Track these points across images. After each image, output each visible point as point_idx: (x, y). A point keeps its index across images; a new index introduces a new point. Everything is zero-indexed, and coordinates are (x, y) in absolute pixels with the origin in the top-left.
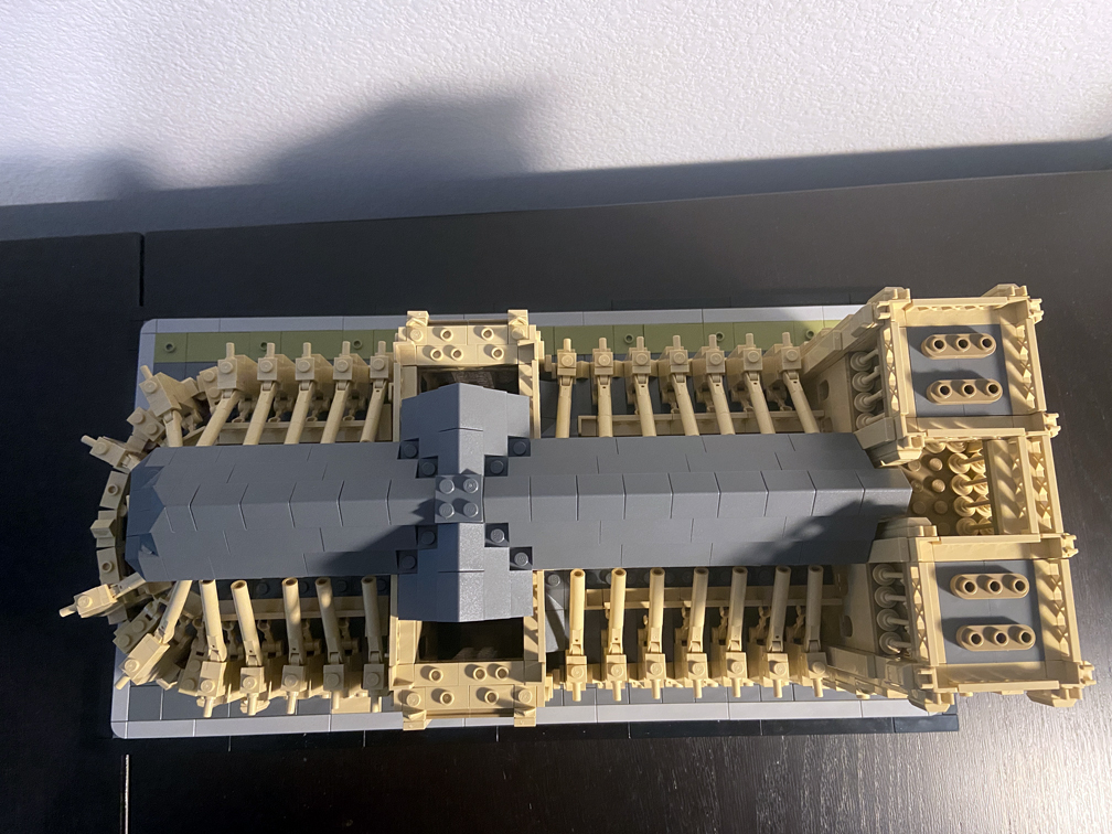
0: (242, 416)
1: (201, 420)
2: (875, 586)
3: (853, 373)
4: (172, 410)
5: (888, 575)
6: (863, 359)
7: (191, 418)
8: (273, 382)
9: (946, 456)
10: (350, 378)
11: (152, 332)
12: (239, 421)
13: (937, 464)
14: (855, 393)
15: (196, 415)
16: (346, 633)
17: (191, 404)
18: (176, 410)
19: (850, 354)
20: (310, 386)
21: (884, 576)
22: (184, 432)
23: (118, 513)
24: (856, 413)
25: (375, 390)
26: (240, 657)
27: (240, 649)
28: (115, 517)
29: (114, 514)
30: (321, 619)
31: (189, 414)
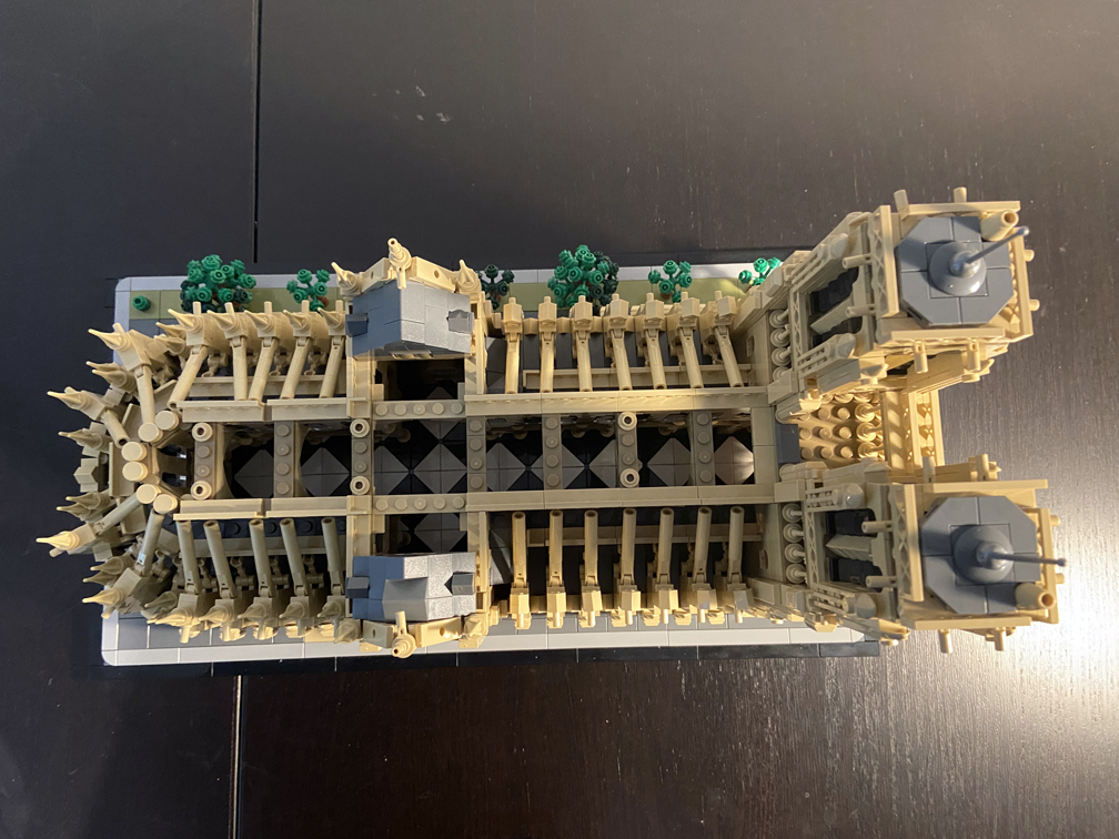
0: (211, 371)
1: (171, 374)
2: (784, 523)
3: (772, 329)
4: (143, 365)
5: (794, 513)
6: (780, 317)
7: (162, 374)
9: (852, 407)
10: (309, 335)
11: (127, 290)
12: (208, 376)
13: (845, 413)
14: (772, 348)
15: (167, 371)
16: (311, 569)
17: (164, 360)
18: (147, 365)
19: (769, 312)
20: (272, 343)
21: (791, 514)
22: (155, 385)
23: (100, 461)
24: (773, 367)
25: (333, 347)
26: (215, 590)
27: (214, 582)
28: (97, 464)
29: (95, 463)
30: (286, 556)
31: (161, 369)
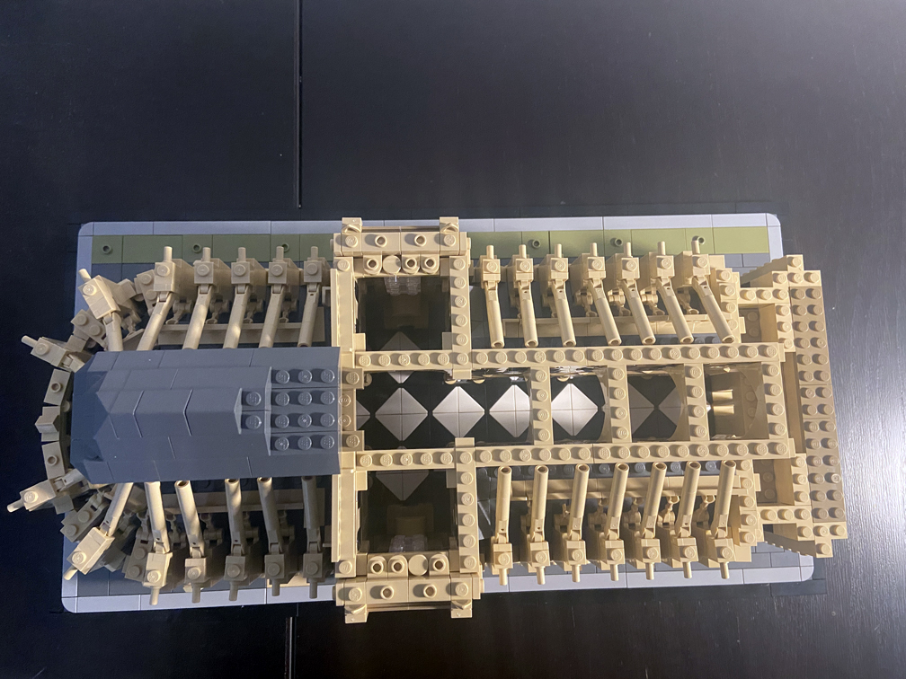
0: (176, 318)
4: (112, 312)
7: (130, 319)
8: (210, 285)
10: (285, 282)
11: (90, 234)
15: (134, 316)
16: (284, 522)
17: (129, 306)
18: (116, 312)
20: (246, 290)
22: (124, 333)
23: (62, 409)
25: (309, 294)
27: (183, 537)
28: (59, 413)
29: (56, 412)
30: (262, 512)
31: (128, 315)
